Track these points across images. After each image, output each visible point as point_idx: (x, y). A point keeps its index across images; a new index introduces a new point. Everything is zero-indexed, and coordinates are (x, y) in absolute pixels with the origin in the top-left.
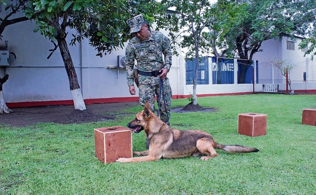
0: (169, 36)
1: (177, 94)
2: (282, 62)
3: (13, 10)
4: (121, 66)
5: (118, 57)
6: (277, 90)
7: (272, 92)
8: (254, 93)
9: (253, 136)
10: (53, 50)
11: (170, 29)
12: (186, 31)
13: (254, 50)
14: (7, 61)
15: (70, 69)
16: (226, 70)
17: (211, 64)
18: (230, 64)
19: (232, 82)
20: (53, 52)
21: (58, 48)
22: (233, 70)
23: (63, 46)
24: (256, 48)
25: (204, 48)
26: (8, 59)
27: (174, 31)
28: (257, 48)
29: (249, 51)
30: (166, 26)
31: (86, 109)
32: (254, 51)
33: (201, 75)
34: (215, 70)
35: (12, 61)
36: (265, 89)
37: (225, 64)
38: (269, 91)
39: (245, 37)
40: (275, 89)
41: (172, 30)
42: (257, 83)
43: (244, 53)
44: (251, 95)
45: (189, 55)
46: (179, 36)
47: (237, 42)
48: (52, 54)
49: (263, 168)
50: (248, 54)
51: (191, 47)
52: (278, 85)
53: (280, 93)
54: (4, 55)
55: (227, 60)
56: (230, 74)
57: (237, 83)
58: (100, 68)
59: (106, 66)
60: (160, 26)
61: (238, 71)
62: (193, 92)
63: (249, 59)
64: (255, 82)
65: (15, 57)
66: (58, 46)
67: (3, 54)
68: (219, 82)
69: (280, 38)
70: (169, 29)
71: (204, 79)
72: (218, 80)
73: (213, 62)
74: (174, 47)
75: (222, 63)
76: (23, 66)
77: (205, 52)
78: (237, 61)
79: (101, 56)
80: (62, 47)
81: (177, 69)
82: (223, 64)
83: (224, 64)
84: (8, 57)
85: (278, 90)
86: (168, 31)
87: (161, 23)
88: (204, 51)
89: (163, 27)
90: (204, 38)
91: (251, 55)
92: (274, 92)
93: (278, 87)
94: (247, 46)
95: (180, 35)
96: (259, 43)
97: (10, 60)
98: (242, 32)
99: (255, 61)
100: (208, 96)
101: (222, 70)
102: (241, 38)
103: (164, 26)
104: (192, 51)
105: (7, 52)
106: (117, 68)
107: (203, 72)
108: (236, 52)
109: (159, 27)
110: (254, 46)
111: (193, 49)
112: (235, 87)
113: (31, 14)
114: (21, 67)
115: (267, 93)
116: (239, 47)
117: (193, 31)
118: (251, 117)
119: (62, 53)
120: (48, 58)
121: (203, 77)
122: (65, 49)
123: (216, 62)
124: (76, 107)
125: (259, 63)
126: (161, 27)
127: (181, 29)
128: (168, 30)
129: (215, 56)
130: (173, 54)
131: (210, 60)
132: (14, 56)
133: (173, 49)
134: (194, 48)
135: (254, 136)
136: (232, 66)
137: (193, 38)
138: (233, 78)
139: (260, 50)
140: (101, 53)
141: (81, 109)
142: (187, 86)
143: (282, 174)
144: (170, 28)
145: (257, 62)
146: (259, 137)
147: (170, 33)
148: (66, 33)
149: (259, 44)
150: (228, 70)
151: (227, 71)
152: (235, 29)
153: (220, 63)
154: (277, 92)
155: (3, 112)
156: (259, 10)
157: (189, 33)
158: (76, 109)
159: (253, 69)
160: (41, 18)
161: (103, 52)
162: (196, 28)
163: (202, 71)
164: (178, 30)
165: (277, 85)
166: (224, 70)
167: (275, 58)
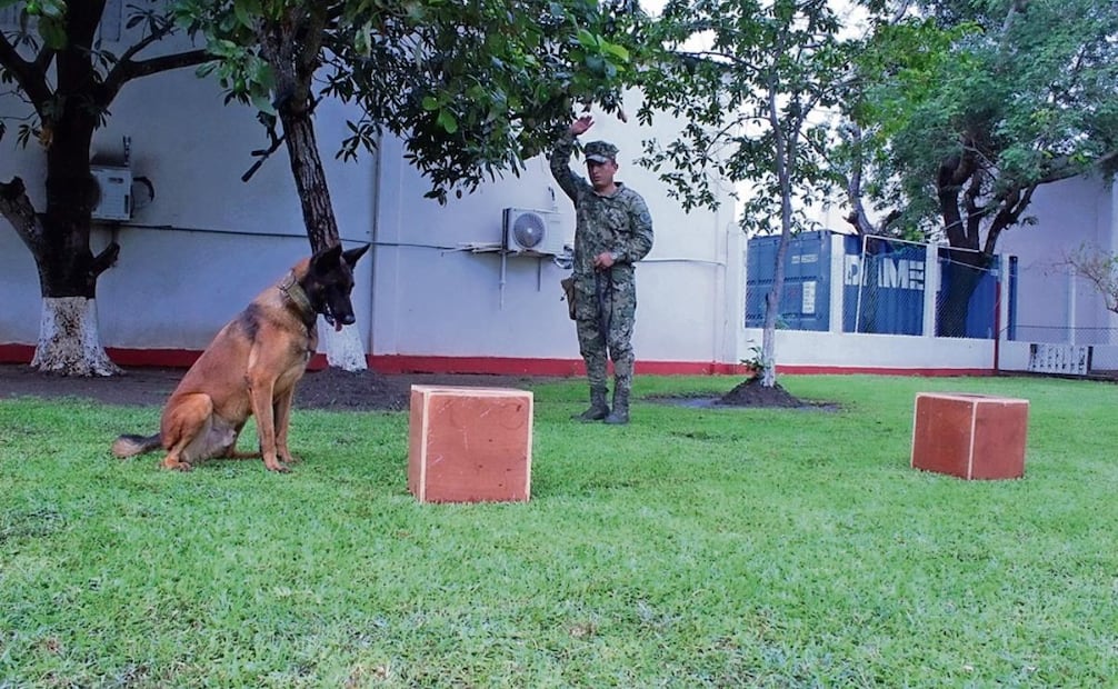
0: (685, 136)
1: (711, 361)
2: (1110, 262)
3: (154, 27)
4: (513, 246)
5: (507, 213)
6: (1085, 367)
7: (1067, 371)
8: (996, 372)
9: (969, 477)
10: (266, 154)
11: (690, 113)
12: (748, 118)
13: (1003, 217)
14: (123, 203)
15: (318, 223)
16: (894, 286)
17: (842, 261)
18: (912, 263)
19: (916, 329)
20: (263, 159)
21: (284, 146)
22: (921, 287)
23: (300, 141)
24: (1012, 211)
25: (813, 185)
26: (127, 197)
27: (704, 119)
28: (1015, 208)
29: (984, 219)
30: (678, 101)
31: (365, 367)
32: (1006, 219)
33: (805, 298)
34: (855, 283)
35: (139, 205)
36: (1038, 360)
37: (891, 261)
38: (1053, 367)
39: (972, 167)
40: (1077, 362)
41: (697, 118)
42: (1011, 337)
43: (965, 226)
44: (984, 379)
45: (756, 209)
46: (723, 138)
47: (942, 184)
48: (258, 164)
49: (994, 564)
50: (980, 229)
51: (763, 181)
52: (1091, 348)
53: (1096, 379)
54: (113, 185)
55: (899, 247)
56: (911, 300)
57: (933, 334)
58: (439, 248)
59: (464, 244)
60: (655, 102)
61: (939, 289)
62: (764, 341)
63: (982, 249)
64: (1004, 334)
65: (152, 195)
66: (284, 141)
67: (113, 180)
68: (868, 327)
69: (1105, 177)
70: (686, 111)
71: (812, 311)
72: (863, 318)
73: (848, 252)
74: (702, 178)
75: (881, 255)
76: (174, 226)
77: (817, 199)
78: (936, 252)
79: (442, 201)
80: (296, 142)
81: (716, 270)
82: (885, 260)
83: (888, 264)
84: (129, 193)
85: (1089, 368)
86: (684, 120)
87: (658, 88)
88: (813, 199)
89: (665, 106)
90: (813, 149)
91: (990, 233)
92: (1076, 372)
93: (1090, 353)
94: (979, 202)
95: (727, 132)
96: (1023, 192)
97: (132, 204)
98: (961, 147)
99: (1006, 259)
100: (825, 373)
101: (880, 285)
102: (955, 173)
103: (669, 101)
104: (766, 194)
105: (127, 175)
106: (500, 253)
107: (810, 288)
108: (935, 223)
109: (651, 103)
110: (1004, 203)
111: (772, 190)
112: (929, 348)
113: (192, 15)
114: (169, 228)
115: (1045, 375)
116: (948, 206)
117: (773, 121)
118: (964, 402)
119: (297, 166)
120: (246, 178)
121: (809, 306)
122: (307, 152)
123: (859, 251)
124: (331, 358)
125: (1020, 264)
126: (660, 104)
127: (730, 111)
128: (682, 114)
129: (856, 233)
130: (697, 202)
131: (838, 244)
132: (147, 190)
133: (700, 182)
134: (775, 184)
135: (972, 478)
136: (920, 271)
137: (774, 149)
138: (919, 314)
139: (1028, 219)
140: (441, 190)
141: (350, 368)
142: (748, 332)
143: (1070, 588)
144: (690, 110)
145: (1013, 260)
146: (992, 481)
147: (690, 127)
148: (316, 99)
149: (1022, 197)
150: (904, 286)
151: (899, 289)
152: (934, 136)
153: (875, 257)
154: (1084, 372)
155: (93, 370)
156: (1028, 66)
157: (759, 124)
158: (330, 363)
159: (998, 285)
160: (226, 29)
161: (452, 185)
162: (784, 110)
163: (805, 284)
164: (721, 117)
165: (1087, 349)
166: (886, 285)
167: (1083, 246)
